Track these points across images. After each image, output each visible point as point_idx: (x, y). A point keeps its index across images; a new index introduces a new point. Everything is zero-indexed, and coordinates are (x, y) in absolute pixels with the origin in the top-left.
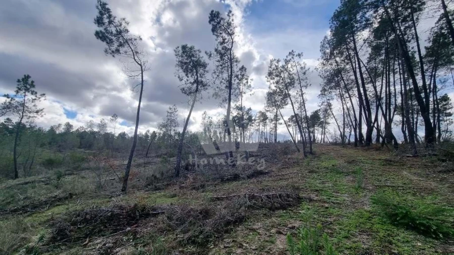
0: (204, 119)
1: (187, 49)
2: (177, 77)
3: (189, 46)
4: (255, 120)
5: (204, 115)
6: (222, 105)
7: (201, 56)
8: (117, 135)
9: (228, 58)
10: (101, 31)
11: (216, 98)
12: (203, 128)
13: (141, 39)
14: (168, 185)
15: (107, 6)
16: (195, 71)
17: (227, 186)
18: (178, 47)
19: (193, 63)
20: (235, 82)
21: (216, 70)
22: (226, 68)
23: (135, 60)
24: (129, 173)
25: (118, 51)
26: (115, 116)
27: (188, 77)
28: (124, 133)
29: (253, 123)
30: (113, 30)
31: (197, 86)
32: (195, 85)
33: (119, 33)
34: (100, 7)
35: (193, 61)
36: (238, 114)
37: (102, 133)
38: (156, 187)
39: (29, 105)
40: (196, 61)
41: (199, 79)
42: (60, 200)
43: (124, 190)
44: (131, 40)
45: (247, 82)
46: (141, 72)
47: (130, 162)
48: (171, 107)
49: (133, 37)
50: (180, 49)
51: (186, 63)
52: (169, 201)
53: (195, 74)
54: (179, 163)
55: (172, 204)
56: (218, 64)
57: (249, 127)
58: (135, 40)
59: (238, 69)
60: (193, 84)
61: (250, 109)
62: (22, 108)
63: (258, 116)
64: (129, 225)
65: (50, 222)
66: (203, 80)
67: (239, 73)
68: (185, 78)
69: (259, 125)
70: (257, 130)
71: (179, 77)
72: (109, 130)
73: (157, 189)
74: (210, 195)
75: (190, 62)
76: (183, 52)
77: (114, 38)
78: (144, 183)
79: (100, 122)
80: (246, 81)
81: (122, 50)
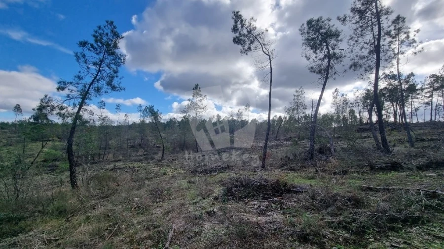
0: (335, 98)
1: (313, 23)
2: (304, 57)
3: (316, 18)
4: (422, 89)
5: (336, 93)
6: (364, 77)
7: (332, 24)
8: (250, 121)
9: (372, 14)
10: (237, 37)
11: (354, 70)
12: (335, 108)
13: (267, 31)
14: (303, 167)
15: (239, 14)
16: (325, 44)
17: (381, 176)
18: (303, 25)
19: (322, 35)
20: (385, 41)
21: (353, 36)
22: (369, 28)
23: (264, 52)
24: (266, 152)
25: (249, 48)
26: (248, 105)
27: (317, 54)
28: (255, 119)
29: (418, 94)
30: (245, 31)
31: (329, 61)
32: (326, 60)
33: (250, 32)
34: (234, 17)
35: (321, 34)
36: (390, 84)
37: (239, 120)
38: (291, 168)
39: (199, 103)
40: (326, 33)
41: (331, 52)
42: (223, 168)
43: (263, 166)
44: (259, 35)
45: (408, 37)
46: (269, 61)
47: (266, 144)
48: (298, 90)
49: (260, 32)
50: (305, 26)
51: (313, 39)
52: (308, 182)
53: (325, 47)
54: (312, 146)
55: (311, 185)
56: (355, 26)
57: (410, 100)
58: (262, 33)
59: (390, 23)
60: (322, 60)
61: (412, 75)
62: (196, 107)
63: (428, 82)
64: (275, 196)
65: (221, 183)
66: (337, 51)
67: (392, 28)
68: (313, 56)
69: (431, 96)
70: (427, 104)
71: (306, 57)
72: (244, 118)
73: (292, 169)
74: (358, 183)
75: (318, 36)
76: (309, 28)
77: (246, 39)
78: (279, 163)
79: (237, 112)
80: (406, 35)
81: (253, 46)
